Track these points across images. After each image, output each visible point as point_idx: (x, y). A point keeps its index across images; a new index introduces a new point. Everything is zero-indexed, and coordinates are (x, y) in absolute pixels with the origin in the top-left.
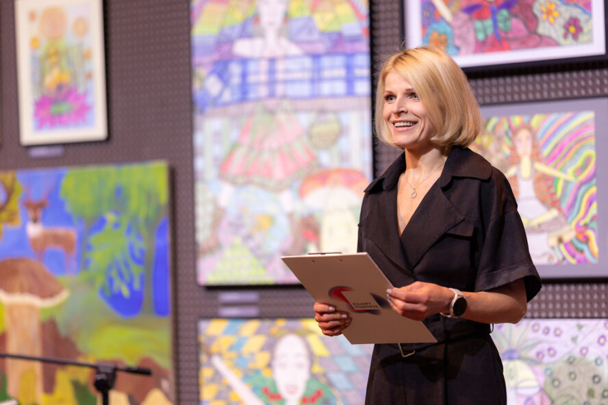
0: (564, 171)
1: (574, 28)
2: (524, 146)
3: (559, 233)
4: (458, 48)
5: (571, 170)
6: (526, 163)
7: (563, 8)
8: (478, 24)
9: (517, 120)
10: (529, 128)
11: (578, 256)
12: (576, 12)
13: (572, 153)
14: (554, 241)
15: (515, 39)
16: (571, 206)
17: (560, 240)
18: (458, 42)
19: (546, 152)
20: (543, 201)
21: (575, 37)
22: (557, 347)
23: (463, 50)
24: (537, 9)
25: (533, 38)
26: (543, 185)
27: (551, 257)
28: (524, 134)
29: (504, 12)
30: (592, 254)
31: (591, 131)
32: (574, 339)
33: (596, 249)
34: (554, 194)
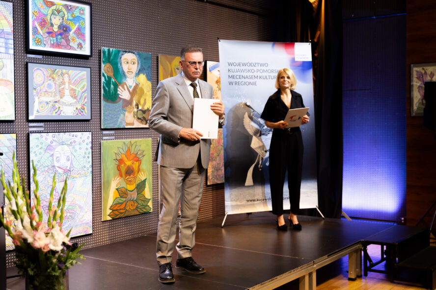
0: (78, 88)
1: (80, 46)
2: (66, 79)
3: (76, 106)
4: (45, 45)
5: (80, 88)
6: (67, 84)
7: (77, 39)
8: (52, 38)
9: (64, 71)
10: (68, 74)
11: (82, 113)
12: (81, 42)
13: (80, 83)
14: (75, 109)
15: (63, 46)
16: (80, 99)
17: (77, 109)
18: (44, 43)
19: (73, 82)
20: (72, 97)
21: (81, 49)
22: (76, 140)
23: (47, 46)
24: (70, 37)
25: (68, 46)
26: (72, 92)
27: (74, 113)
28: (66, 75)
29: (60, 36)
30: (85, 113)
31: (85, 77)
32: (81, 138)
33: (86, 112)
34: (75, 94)
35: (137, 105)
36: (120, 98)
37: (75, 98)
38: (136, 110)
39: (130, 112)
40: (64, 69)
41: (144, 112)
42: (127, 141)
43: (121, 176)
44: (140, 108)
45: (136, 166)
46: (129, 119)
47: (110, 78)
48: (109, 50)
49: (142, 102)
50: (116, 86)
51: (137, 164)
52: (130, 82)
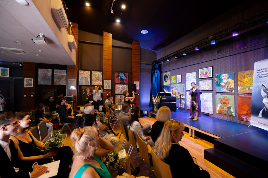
4: (202, 77)
13: (210, 83)
17: (209, 88)
25: (207, 76)
32: (210, 94)
35: (228, 87)
36: (221, 86)
37: (208, 86)
38: (227, 88)
39: (225, 89)
40: (206, 81)
41: (231, 88)
42: (224, 96)
43: (222, 104)
44: (229, 87)
45: (227, 102)
46: (224, 90)
47: (218, 81)
48: (217, 75)
49: (230, 86)
50: (220, 83)
51: (228, 102)
52: (225, 81)
